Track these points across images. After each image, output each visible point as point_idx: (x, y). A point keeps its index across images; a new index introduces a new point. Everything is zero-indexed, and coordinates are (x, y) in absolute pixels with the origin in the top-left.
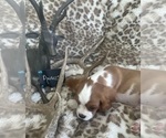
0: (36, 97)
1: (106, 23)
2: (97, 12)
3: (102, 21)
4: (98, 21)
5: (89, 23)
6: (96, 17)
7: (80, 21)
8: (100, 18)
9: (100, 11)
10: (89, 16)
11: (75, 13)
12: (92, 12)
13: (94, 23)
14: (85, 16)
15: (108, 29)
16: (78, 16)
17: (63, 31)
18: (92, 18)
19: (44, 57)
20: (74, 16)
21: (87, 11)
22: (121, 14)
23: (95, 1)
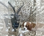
0: (13, 30)
1: (30, 12)
4: (28, 12)
6: (28, 11)
7: (24, 12)
8: (29, 11)
10: (26, 11)
12: (27, 10)
13: (27, 12)
14: (25, 11)
15: (31, 14)
16: (24, 11)
17: (20, 14)
19: (15, 20)
20: (23, 11)
22: (34, 10)
23: (28, 7)
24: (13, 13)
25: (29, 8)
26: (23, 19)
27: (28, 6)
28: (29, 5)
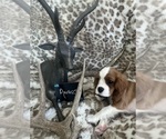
2: (118, 23)
3: (122, 33)
4: (118, 33)
5: (108, 35)
6: (116, 29)
7: (100, 32)
8: (120, 30)
9: (120, 22)
10: (109, 28)
11: (94, 24)
12: (112, 23)
13: (114, 35)
14: (105, 28)
16: (98, 27)
17: (82, 43)
18: (112, 30)
20: (93, 28)
21: (107, 23)
23: (116, 11)
24: (50, 37)
25: (120, 18)
26: (96, 66)
27: (115, 6)
28: (119, 4)
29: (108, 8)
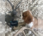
1: (29, 8)
2: (27, 5)
6: (26, 7)
14: (23, 6)
25: (27, 4)
28: (27, 1)
29: (24, 2)
